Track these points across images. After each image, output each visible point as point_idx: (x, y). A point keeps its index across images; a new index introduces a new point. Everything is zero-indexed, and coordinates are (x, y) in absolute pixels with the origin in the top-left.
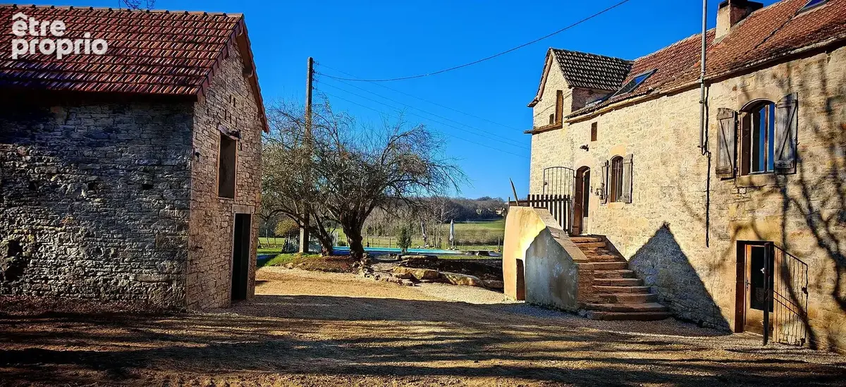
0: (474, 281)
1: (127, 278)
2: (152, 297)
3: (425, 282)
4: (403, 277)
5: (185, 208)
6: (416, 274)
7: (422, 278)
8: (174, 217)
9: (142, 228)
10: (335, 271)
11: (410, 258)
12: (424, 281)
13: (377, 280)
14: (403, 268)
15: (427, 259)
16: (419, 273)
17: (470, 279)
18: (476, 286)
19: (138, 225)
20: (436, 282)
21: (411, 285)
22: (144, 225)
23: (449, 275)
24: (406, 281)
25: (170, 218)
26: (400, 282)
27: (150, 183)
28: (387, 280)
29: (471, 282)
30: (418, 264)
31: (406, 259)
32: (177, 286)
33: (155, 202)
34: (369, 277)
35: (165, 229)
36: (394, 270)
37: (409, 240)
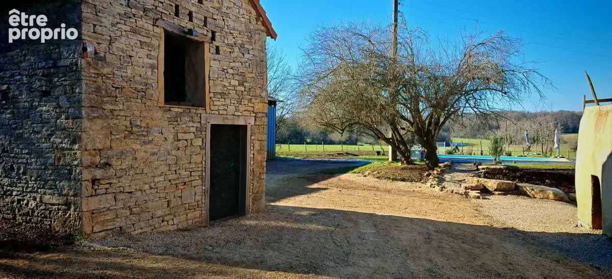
0: (555, 195)
1: (35, 199)
2: (54, 222)
3: (499, 194)
4: (473, 189)
5: (78, 118)
6: (489, 185)
7: (496, 190)
8: (69, 128)
9: (44, 143)
10: (403, 180)
11: (487, 168)
12: (497, 193)
13: (442, 191)
14: (475, 179)
15: (506, 169)
16: (491, 184)
17: (551, 192)
18: (559, 200)
19: (40, 138)
20: (511, 194)
21: (478, 198)
22: (45, 139)
23: (527, 187)
24: (473, 193)
25: (65, 129)
26: (466, 194)
27: (48, 89)
28: (452, 192)
29: (551, 196)
30: (494, 175)
31: (483, 169)
32: (75, 211)
33: (53, 110)
34: (434, 187)
35: (61, 143)
36: (466, 180)
37: (501, 149)
